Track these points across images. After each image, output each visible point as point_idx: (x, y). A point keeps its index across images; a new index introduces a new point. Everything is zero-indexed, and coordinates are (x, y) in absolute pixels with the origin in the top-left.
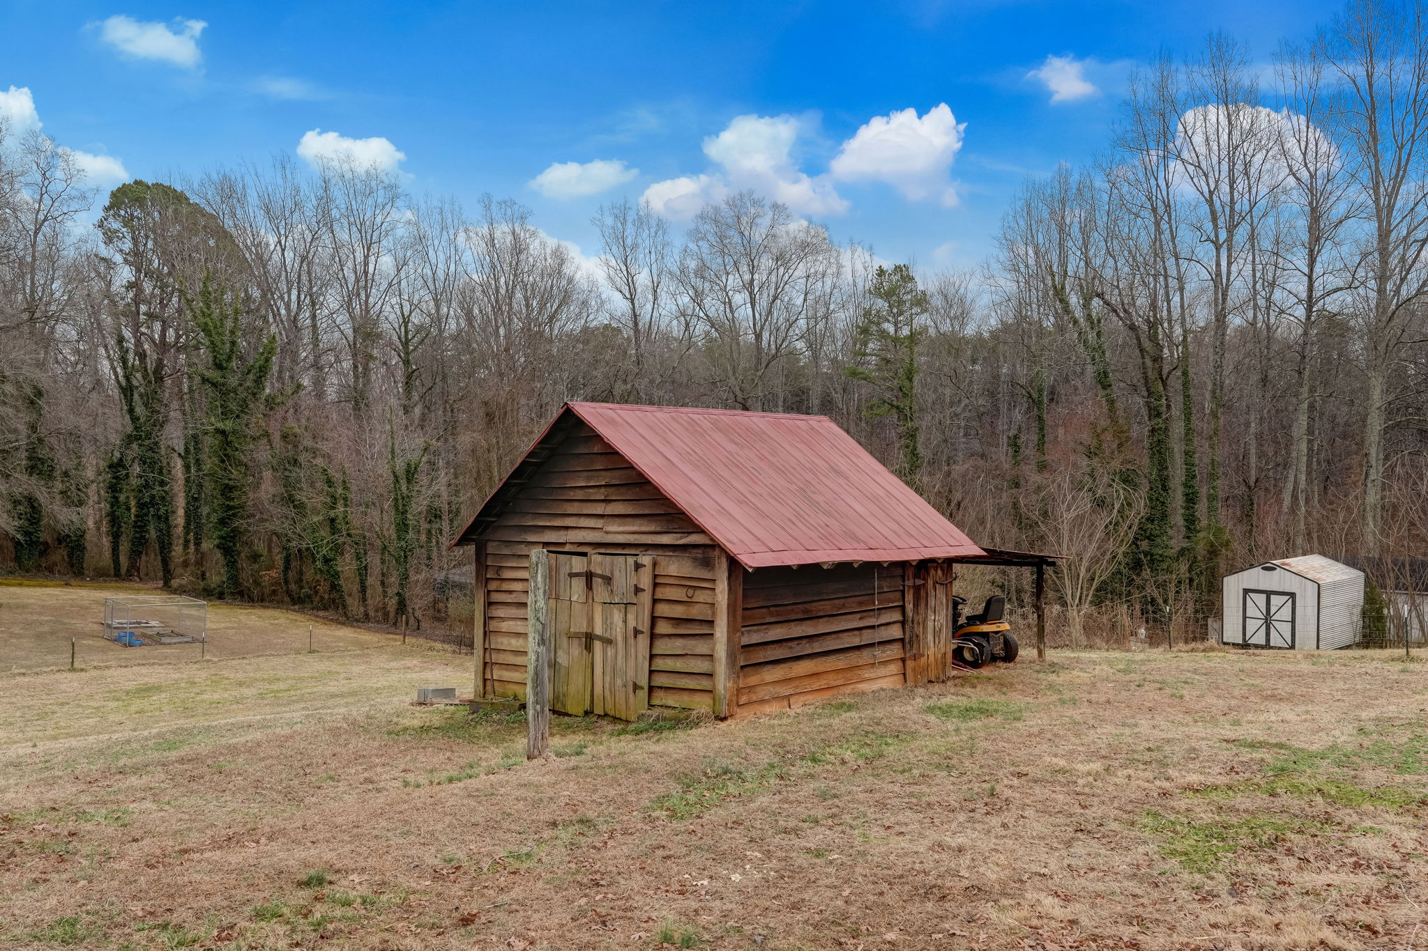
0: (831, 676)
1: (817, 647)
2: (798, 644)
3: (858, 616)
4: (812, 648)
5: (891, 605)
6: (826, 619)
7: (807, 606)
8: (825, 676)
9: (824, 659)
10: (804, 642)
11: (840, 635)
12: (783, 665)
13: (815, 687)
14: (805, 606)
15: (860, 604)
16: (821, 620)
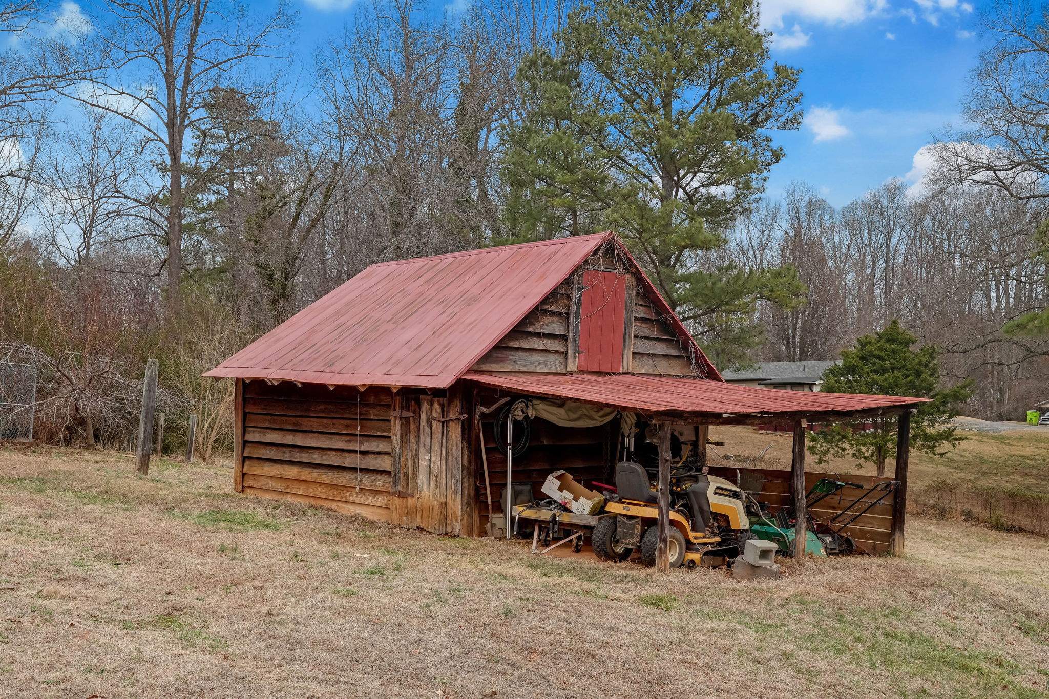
0: (319, 488)
1: (305, 457)
2: (291, 451)
3: (348, 438)
4: (301, 457)
5: (379, 434)
6: (316, 435)
7: (299, 420)
8: (314, 486)
9: (315, 470)
10: (296, 450)
11: (329, 452)
12: (279, 466)
13: (302, 492)
14: (297, 419)
15: (347, 426)
16: (311, 435)
